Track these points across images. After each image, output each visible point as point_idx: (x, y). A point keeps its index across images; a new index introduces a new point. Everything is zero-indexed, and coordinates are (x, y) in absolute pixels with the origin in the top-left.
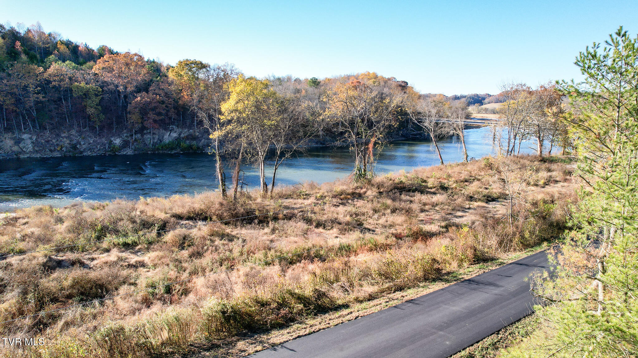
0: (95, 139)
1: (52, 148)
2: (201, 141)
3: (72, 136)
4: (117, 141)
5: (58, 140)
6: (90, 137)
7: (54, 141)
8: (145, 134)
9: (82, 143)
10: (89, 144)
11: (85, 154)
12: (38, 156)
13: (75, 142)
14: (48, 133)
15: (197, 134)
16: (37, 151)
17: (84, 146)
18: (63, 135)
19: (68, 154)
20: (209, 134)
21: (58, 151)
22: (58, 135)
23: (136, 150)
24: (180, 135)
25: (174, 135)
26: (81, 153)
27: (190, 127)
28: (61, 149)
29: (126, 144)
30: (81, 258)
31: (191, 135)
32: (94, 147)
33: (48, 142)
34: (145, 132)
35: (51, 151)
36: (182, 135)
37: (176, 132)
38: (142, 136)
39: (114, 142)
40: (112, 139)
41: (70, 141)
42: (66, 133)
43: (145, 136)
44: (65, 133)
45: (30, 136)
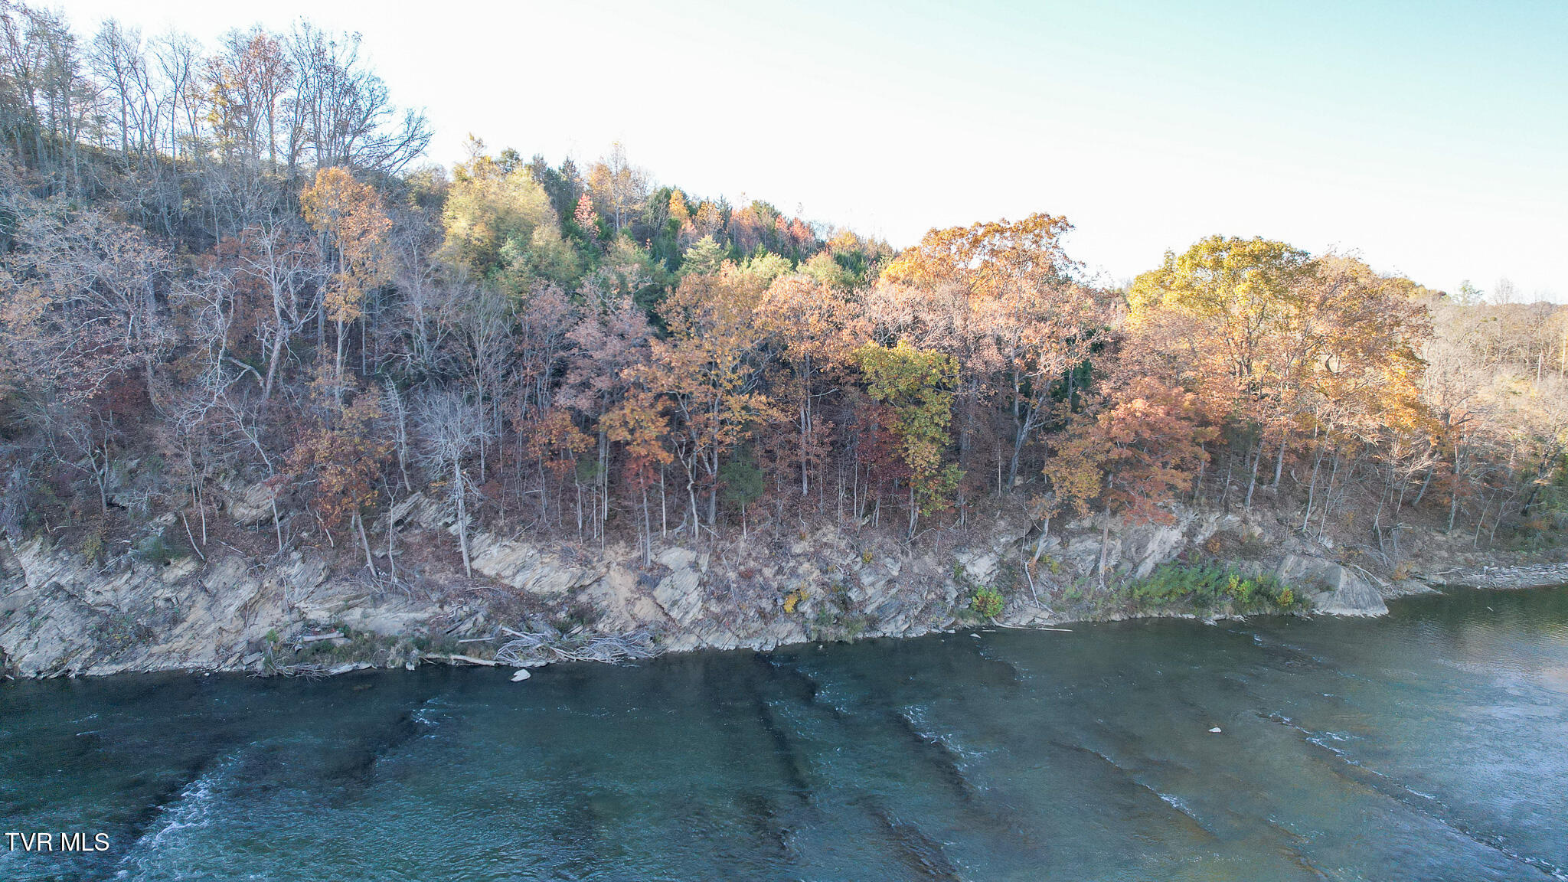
0: (906, 560)
1: (766, 604)
2: (1280, 560)
3: (827, 552)
4: (981, 567)
5: (780, 571)
6: (890, 553)
7: (768, 572)
9: (866, 580)
10: (891, 582)
11: (887, 629)
12: (726, 642)
13: (839, 575)
14: (744, 540)
15: (1258, 531)
16: (718, 619)
17: (874, 594)
18: (797, 549)
19: (825, 633)
21: (790, 619)
22: (779, 549)
23: (1058, 609)
24: (1191, 534)
26: (873, 623)
28: (797, 610)
29: (1010, 578)
31: (1232, 534)
33: (747, 576)
38: (1064, 544)
39: (970, 569)
40: (963, 559)
41: (824, 572)
42: (808, 537)
44: (802, 538)
45: (691, 556)
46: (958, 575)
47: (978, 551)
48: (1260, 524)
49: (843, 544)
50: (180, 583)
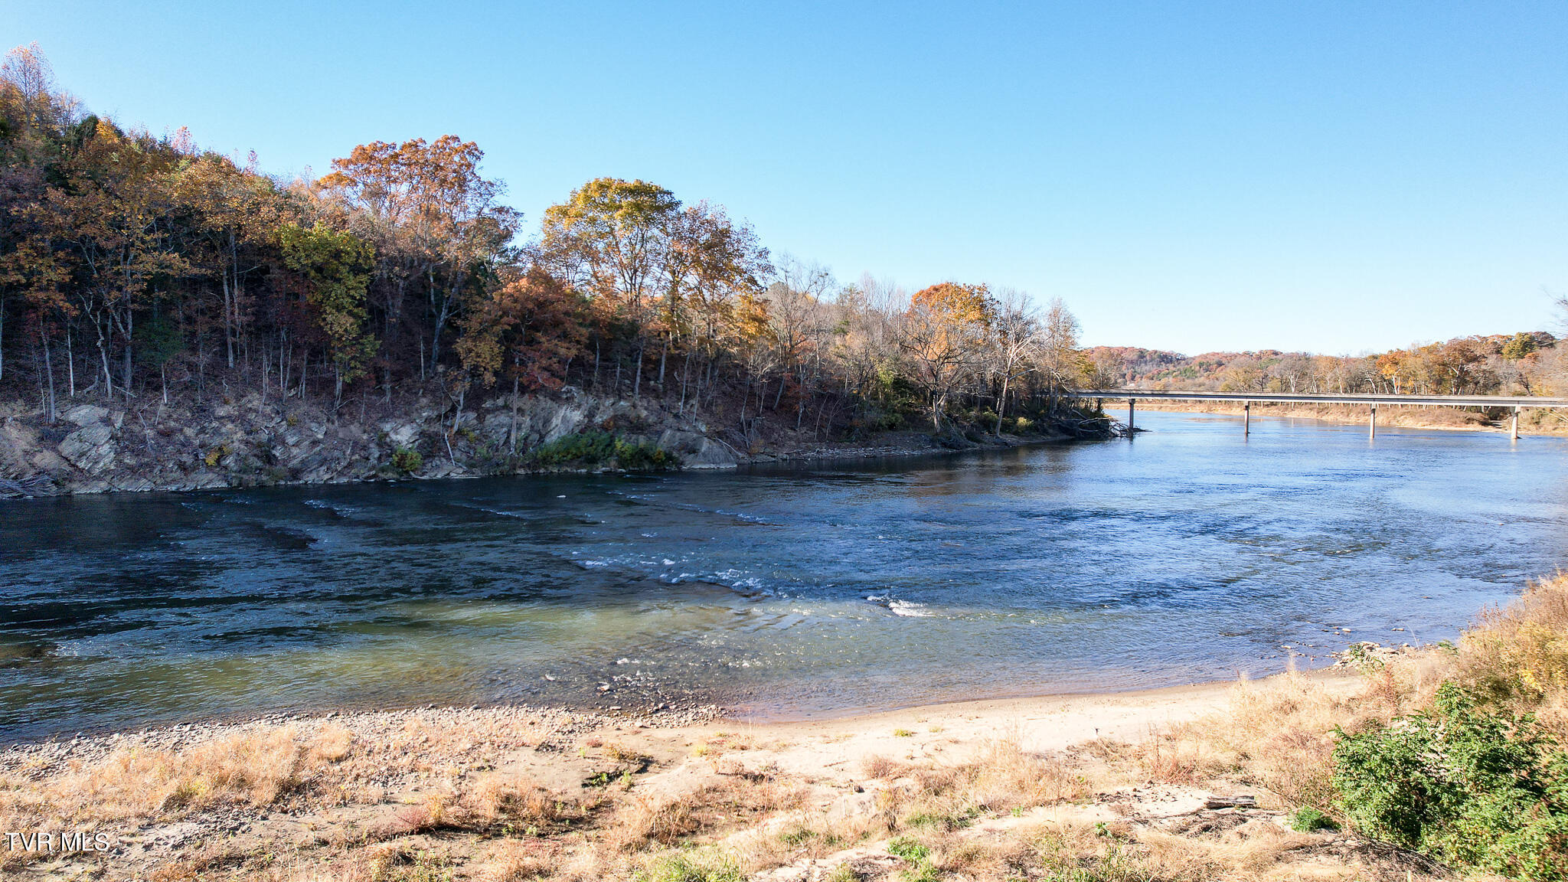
0: (330, 425)
1: (187, 459)
2: (660, 433)
3: (252, 416)
4: (404, 436)
5: (203, 430)
6: (315, 419)
7: (189, 432)
8: (488, 411)
9: (291, 440)
10: (315, 443)
11: (310, 478)
12: (144, 486)
13: (264, 437)
14: (163, 403)
15: (644, 413)
16: (131, 470)
17: (295, 451)
18: (221, 412)
19: (251, 479)
21: (209, 468)
22: (202, 412)
23: (473, 466)
24: (590, 415)
25: (577, 416)
26: (295, 473)
28: (218, 461)
29: (431, 446)
31: (624, 417)
32: (336, 453)
33: (167, 434)
34: (488, 404)
35: (183, 467)
36: (598, 419)
37: (579, 406)
38: (480, 418)
39: (394, 437)
40: (387, 427)
41: (249, 433)
42: (233, 402)
43: (490, 420)
44: (226, 402)
45: (103, 412)
46: (382, 441)
47: (401, 421)
48: (646, 409)
49: (268, 409)
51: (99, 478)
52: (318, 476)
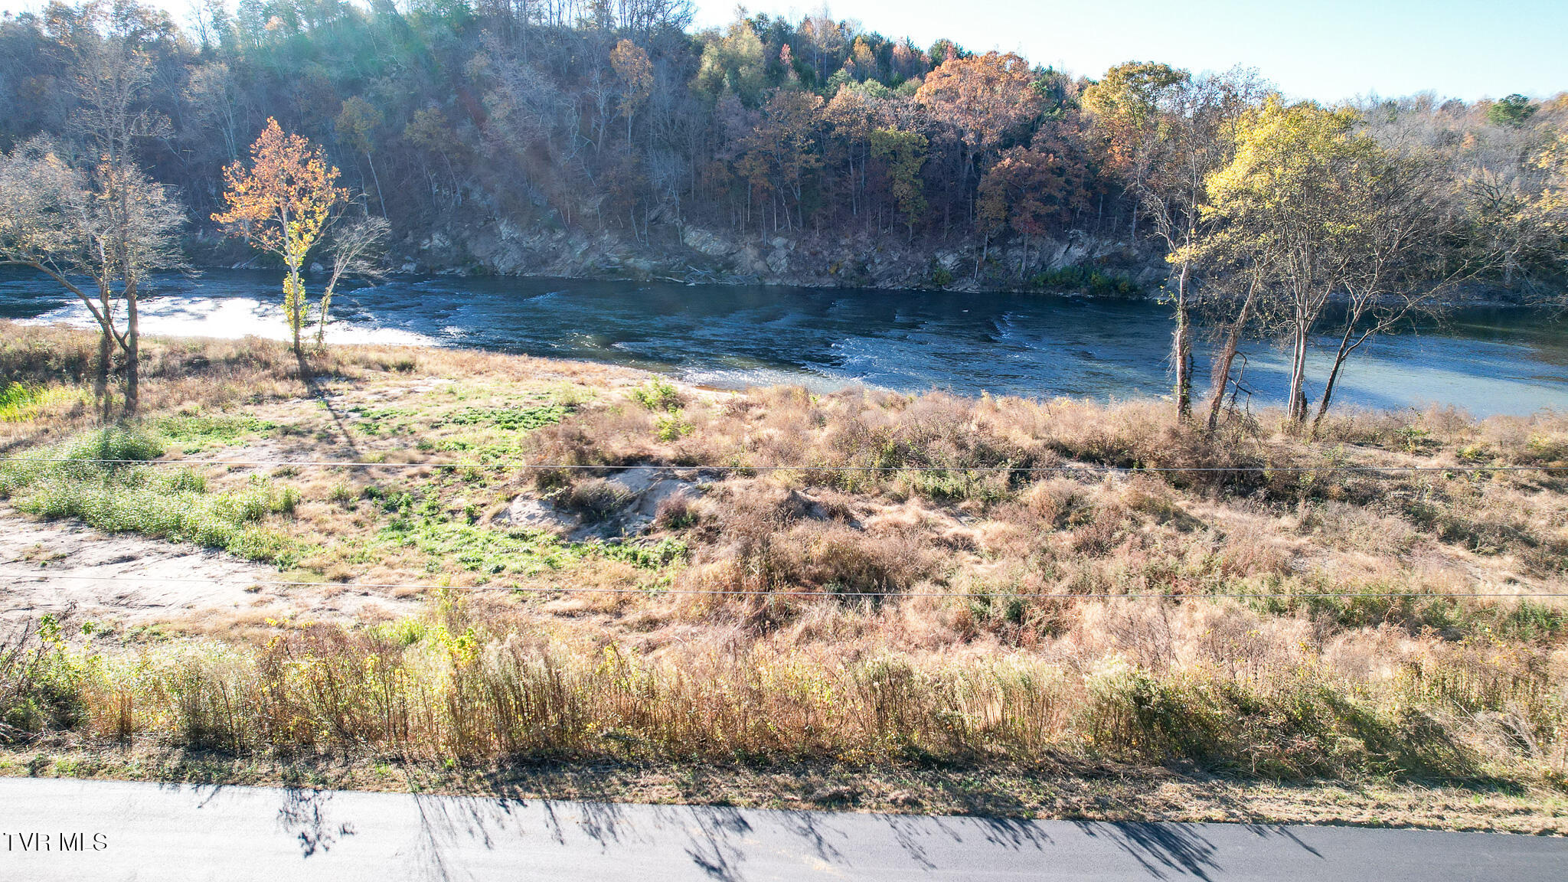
0: (904, 253)
1: (821, 269)
2: (1141, 270)
3: (859, 245)
4: (948, 261)
5: (832, 253)
6: (895, 249)
7: (826, 253)
8: (1010, 246)
9: (877, 261)
10: (891, 263)
11: (880, 285)
12: (796, 283)
13: (863, 257)
14: (816, 236)
15: (1136, 252)
16: (794, 273)
17: (879, 268)
18: (843, 242)
19: (848, 283)
20: (1165, 254)
21: (831, 275)
22: (834, 242)
23: (985, 284)
24: (1091, 253)
25: (1078, 252)
26: (873, 282)
27: (1118, 236)
28: (836, 272)
29: (965, 268)
30: (849, 506)
31: (1119, 254)
32: (900, 271)
33: (814, 254)
34: (1011, 242)
35: (818, 274)
36: (1097, 254)
37: (1082, 245)
38: (1004, 251)
39: (942, 262)
40: (938, 255)
41: (856, 255)
42: (850, 237)
43: (1010, 252)
44: (847, 237)
45: (785, 241)
46: (934, 264)
47: (949, 252)
49: (869, 241)
50: (559, 241)
51: (778, 277)
52: (886, 284)
